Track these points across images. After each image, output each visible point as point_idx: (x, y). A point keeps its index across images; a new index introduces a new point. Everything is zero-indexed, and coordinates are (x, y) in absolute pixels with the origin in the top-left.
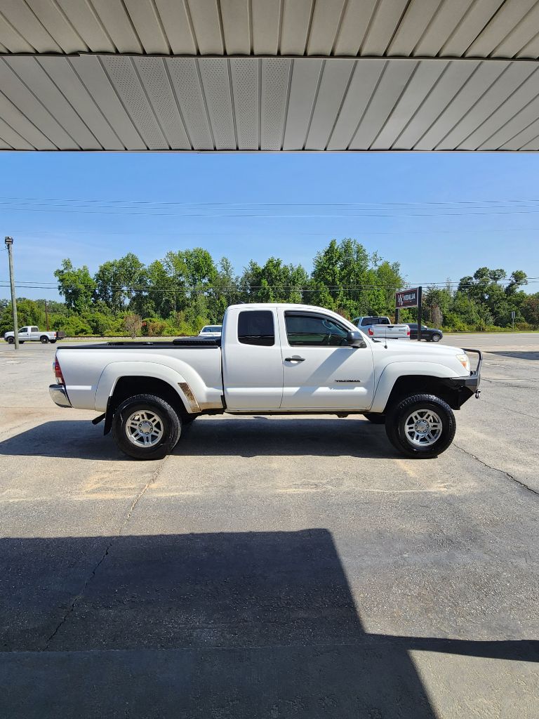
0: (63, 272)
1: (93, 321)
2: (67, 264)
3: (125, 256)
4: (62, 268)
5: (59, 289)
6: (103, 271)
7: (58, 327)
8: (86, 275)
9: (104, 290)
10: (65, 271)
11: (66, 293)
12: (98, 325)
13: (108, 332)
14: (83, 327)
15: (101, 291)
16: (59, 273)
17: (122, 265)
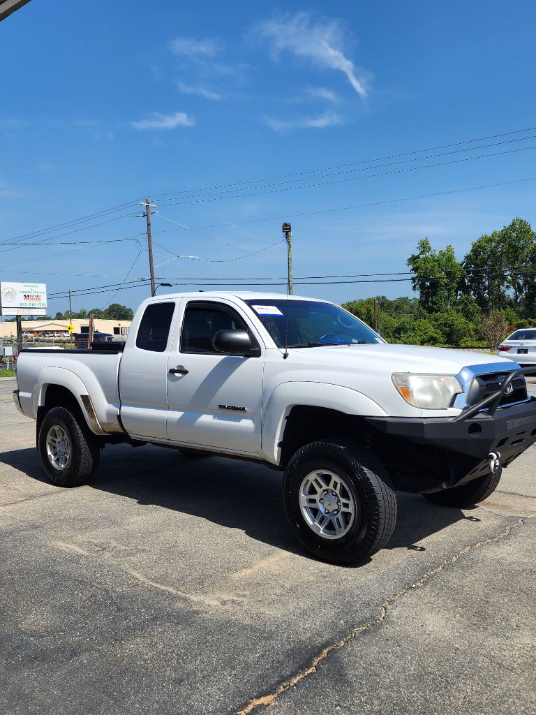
0: (418, 257)
1: (445, 324)
2: (424, 246)
3: (508, 223)
4: (417, 253)
5: (414, 282)
6: (477, 250)
7: (399, 333)
8: (450, 259)
9: (477, 279)
10: (421, 256)
11: (422, 287)
12: (451, 331)
13: (465, 342)
14: (431, 334)
15: (472, 280)
16: (414, 259)
17: (504, 237)
